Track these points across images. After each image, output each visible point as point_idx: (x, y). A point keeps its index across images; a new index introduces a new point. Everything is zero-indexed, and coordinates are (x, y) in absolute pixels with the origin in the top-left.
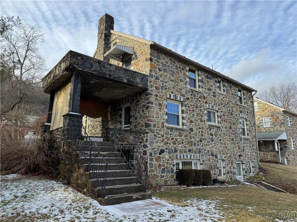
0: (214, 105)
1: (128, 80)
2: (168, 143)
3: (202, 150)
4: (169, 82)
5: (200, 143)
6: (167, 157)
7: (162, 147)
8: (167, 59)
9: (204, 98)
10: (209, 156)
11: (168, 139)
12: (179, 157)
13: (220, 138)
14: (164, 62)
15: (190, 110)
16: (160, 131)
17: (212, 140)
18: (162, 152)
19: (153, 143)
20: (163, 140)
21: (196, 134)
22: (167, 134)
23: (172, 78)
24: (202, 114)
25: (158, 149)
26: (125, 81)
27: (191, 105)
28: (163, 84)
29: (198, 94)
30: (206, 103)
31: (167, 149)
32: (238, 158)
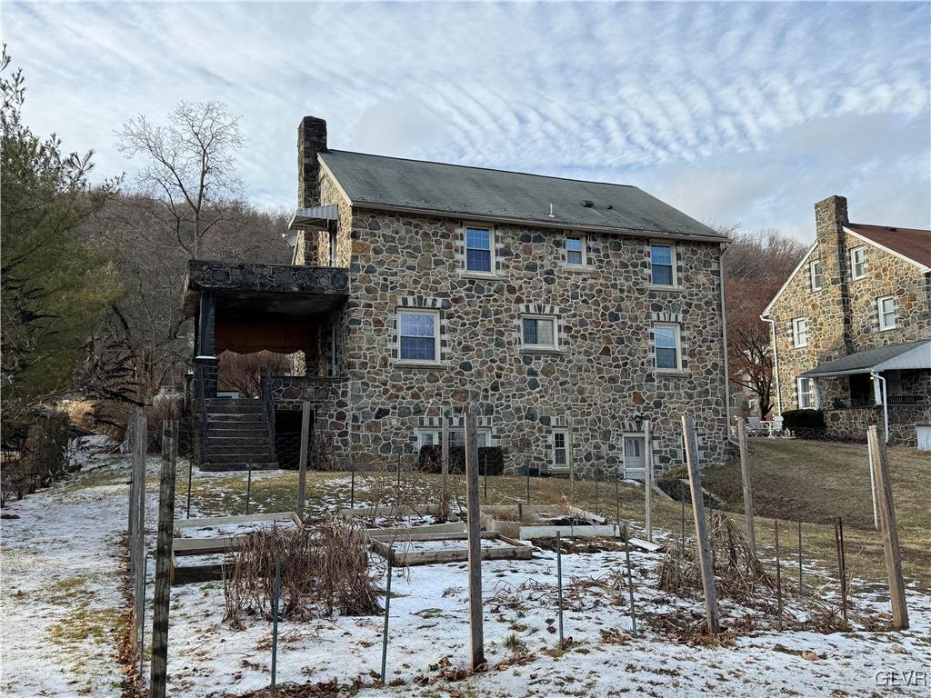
0: (547, 301)
1: (300, 286)
2: (397, 397)
3: (497, 407)
4: (403, 271)
5: (491, 392)
6: (394, 422)
7: (383, 403)
8: (399, 225)
9: (512, 290)
10: (520, 419)
11: (400, 389)
12: (426, 423)
13: (562, 379)
14: (388, 232)
15: (464, 325)
16: (377, 374)
17: (534, 385)
18: (382, 413)
19: (360, 397)
20: (386, 391)
21: (479, 374)
22: (393, 378)
23: (410, 262)
24: (502, 329)
25: (373, 409)
26: (296, 289)
27: (467, 313)
28: (386, 280)
29: (490, 284)
30: (519, 300)
31: (394, 408)
32: (630, 425)
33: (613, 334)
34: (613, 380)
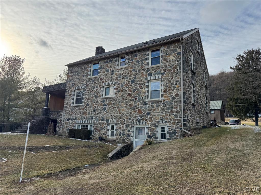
0: (111, 81)
2: (72, 115)
3: (94, 117)
4: (76, 80)
5: (93, 112)
6: (70, 122)
7: (69, 117)
8: (77, 68)
9: (101, 79)
10: (100, 121)
11: (72, 113)
12: (77, 122)
13: (113, 106)
14: (74, 70)
15: (88, 92)
16: (68, 109)
17: (105, 109)
18: (68, 120)
19: (64, 115)
20: (70, 113)
21: (90, 107)
22: (71, 110)
23: (78, 77)
24: (98, 92)
25: (67, 118)
26: (57, 90)
27: (89, 89)
28: (72, 83)
29: (96, 79)
30: (103, 82)
31: (71, 118)
32: (136, 122)
33: (132, 88)
34: (131, 105)
